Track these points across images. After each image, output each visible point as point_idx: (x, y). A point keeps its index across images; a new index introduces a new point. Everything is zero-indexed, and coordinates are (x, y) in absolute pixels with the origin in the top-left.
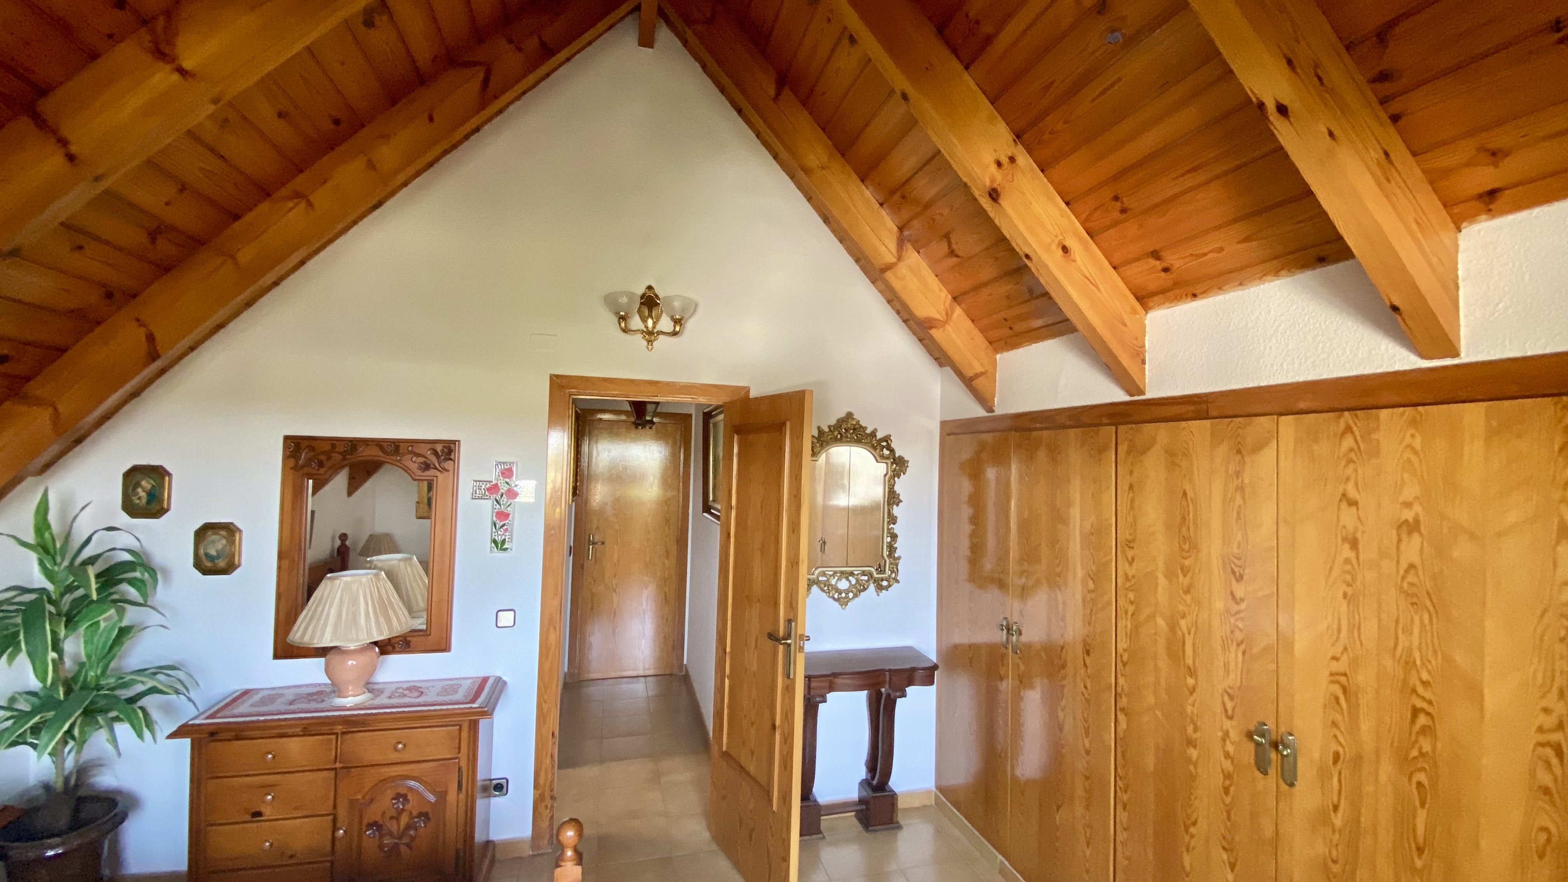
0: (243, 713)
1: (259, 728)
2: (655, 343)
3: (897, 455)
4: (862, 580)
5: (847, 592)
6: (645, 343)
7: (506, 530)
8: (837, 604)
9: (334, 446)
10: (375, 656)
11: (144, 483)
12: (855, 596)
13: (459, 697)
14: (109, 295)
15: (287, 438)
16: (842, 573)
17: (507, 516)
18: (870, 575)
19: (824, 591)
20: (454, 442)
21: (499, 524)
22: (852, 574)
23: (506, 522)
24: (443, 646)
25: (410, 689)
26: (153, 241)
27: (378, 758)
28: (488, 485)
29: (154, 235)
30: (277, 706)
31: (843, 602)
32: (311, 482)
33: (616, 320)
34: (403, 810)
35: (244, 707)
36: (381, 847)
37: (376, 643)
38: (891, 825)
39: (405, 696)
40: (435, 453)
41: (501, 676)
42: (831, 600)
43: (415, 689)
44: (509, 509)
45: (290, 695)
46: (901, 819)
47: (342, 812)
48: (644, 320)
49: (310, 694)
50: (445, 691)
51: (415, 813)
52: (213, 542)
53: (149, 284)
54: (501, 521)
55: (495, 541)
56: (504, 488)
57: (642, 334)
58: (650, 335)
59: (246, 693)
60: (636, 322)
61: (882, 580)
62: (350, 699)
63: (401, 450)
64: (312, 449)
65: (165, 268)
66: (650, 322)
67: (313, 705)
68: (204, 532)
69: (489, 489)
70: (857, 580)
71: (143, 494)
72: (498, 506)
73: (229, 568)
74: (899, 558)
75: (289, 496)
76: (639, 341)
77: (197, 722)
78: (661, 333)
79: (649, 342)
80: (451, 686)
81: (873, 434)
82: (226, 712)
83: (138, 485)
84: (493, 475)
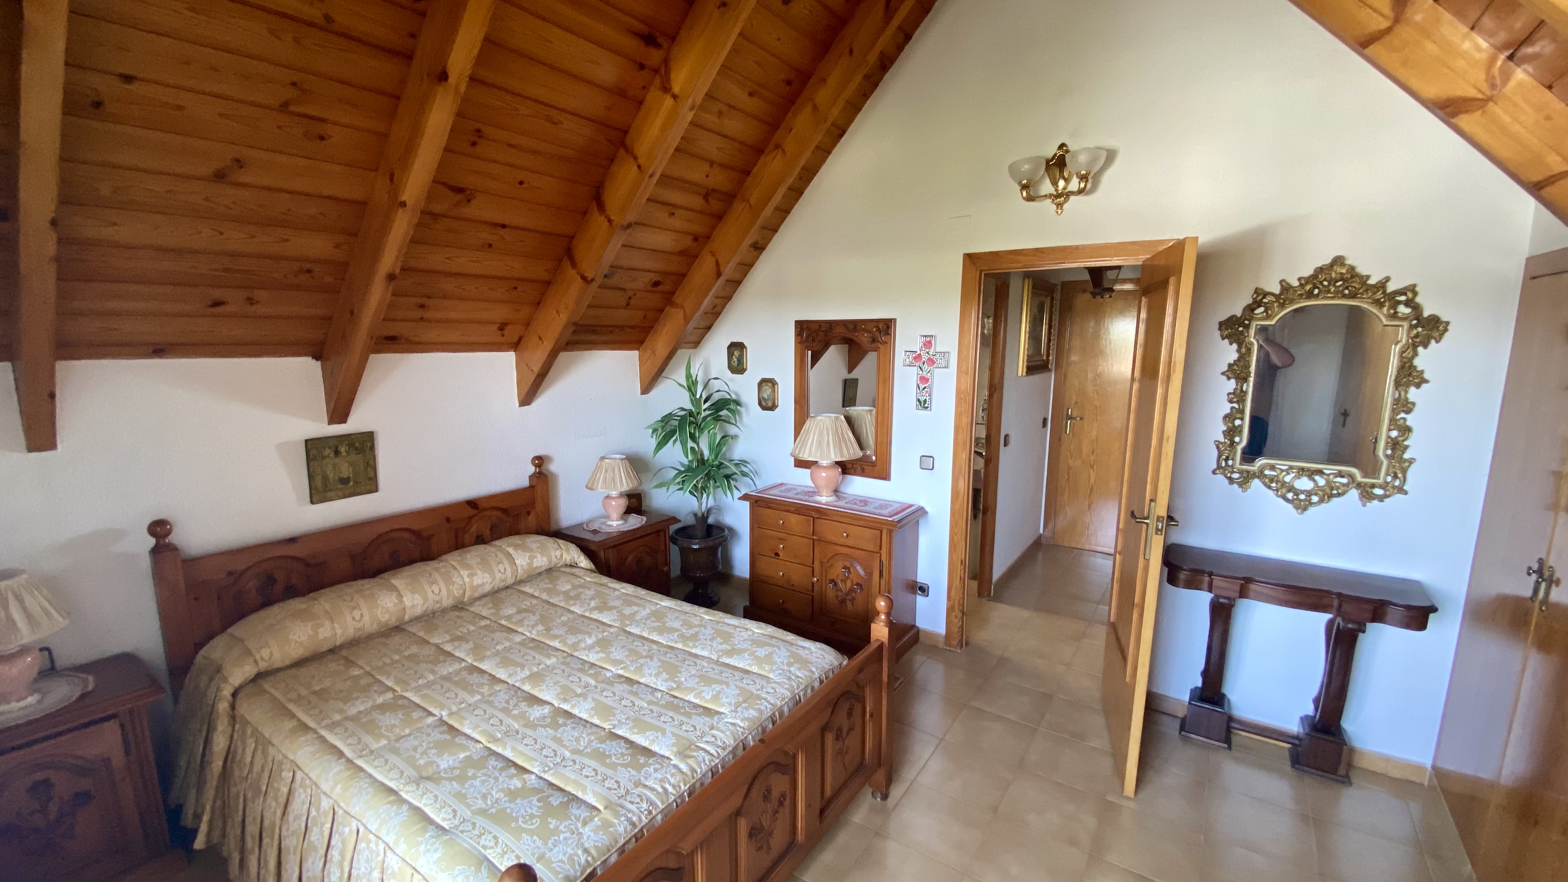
0: (774, 494)
1: (778, 504)
2: (1065, 206)
3: (1426, 314)
4: (1335, 482)
5: (1309, 494)
6: (1055, 207)
7: (927, 392)
8: (1290, 506)
9: (820, 326)
10: (838, 473)
11: (735, 353)
12: (1321, 501)
13: (885, 512)
14: (696, 239)
15: (797, 322)
16: (1302, 469)
17: (927, 380)
18: (1351, 477)
19: (1269, 487)
20: (890, 320)
21: (922, 387)
22: (1320, 472)
23: (927, 385)
24: (884, 474)
25: (861, 501)
26: (707, 201)
27: (834, 539)
28: (914, 355)
29: (706, 197)
30: (790, 494)
31: (1302, 506)
32: (810, 352)
33: (1019, 188)
34: (848, 577)
35: (774, 492)
36: (837, 597)
37: (838, 463)
38: (1332, 776)
39: (856, 504)
40: (878, 330)
41: (924, 507)
42: (1281, 501)
43: (865, 502)
44: (929, 374)
45: (800, 490)
46: (1354, 777)
47: (817, 565)
48: (1055, 183)
49: (809, 492)
50: (881, 507)
51: (855, 583)
52: (765, 390)
53: (714, 228)
54: (923, 384)
55: (919, 400)
56: (925, 358)
57: (1050, 198)
58: (1060, 198)
59: (782, 484)
60: (1047, 187)
61: (1373, 486)
62: (824, 498)
63: (858, 327)
64: (808, 328)
65: (719, 217)
66: (1061, 183)
67: (807, 498)
68: (763, 382)
69: (915, 358)
70: (1328, 482)
71: (735, 360)
72: (921, 372)
73: (773, 408)
74: (1411, 461)
75: (799, 359)
76: (1048, 205)
77: (752, 493)
78: (1072, 193)
79: (1060, 205)
80: (885, 504)
81: (1382, 285)
82: (766, 492)
83: (733, 354)
84: (917, 347)
